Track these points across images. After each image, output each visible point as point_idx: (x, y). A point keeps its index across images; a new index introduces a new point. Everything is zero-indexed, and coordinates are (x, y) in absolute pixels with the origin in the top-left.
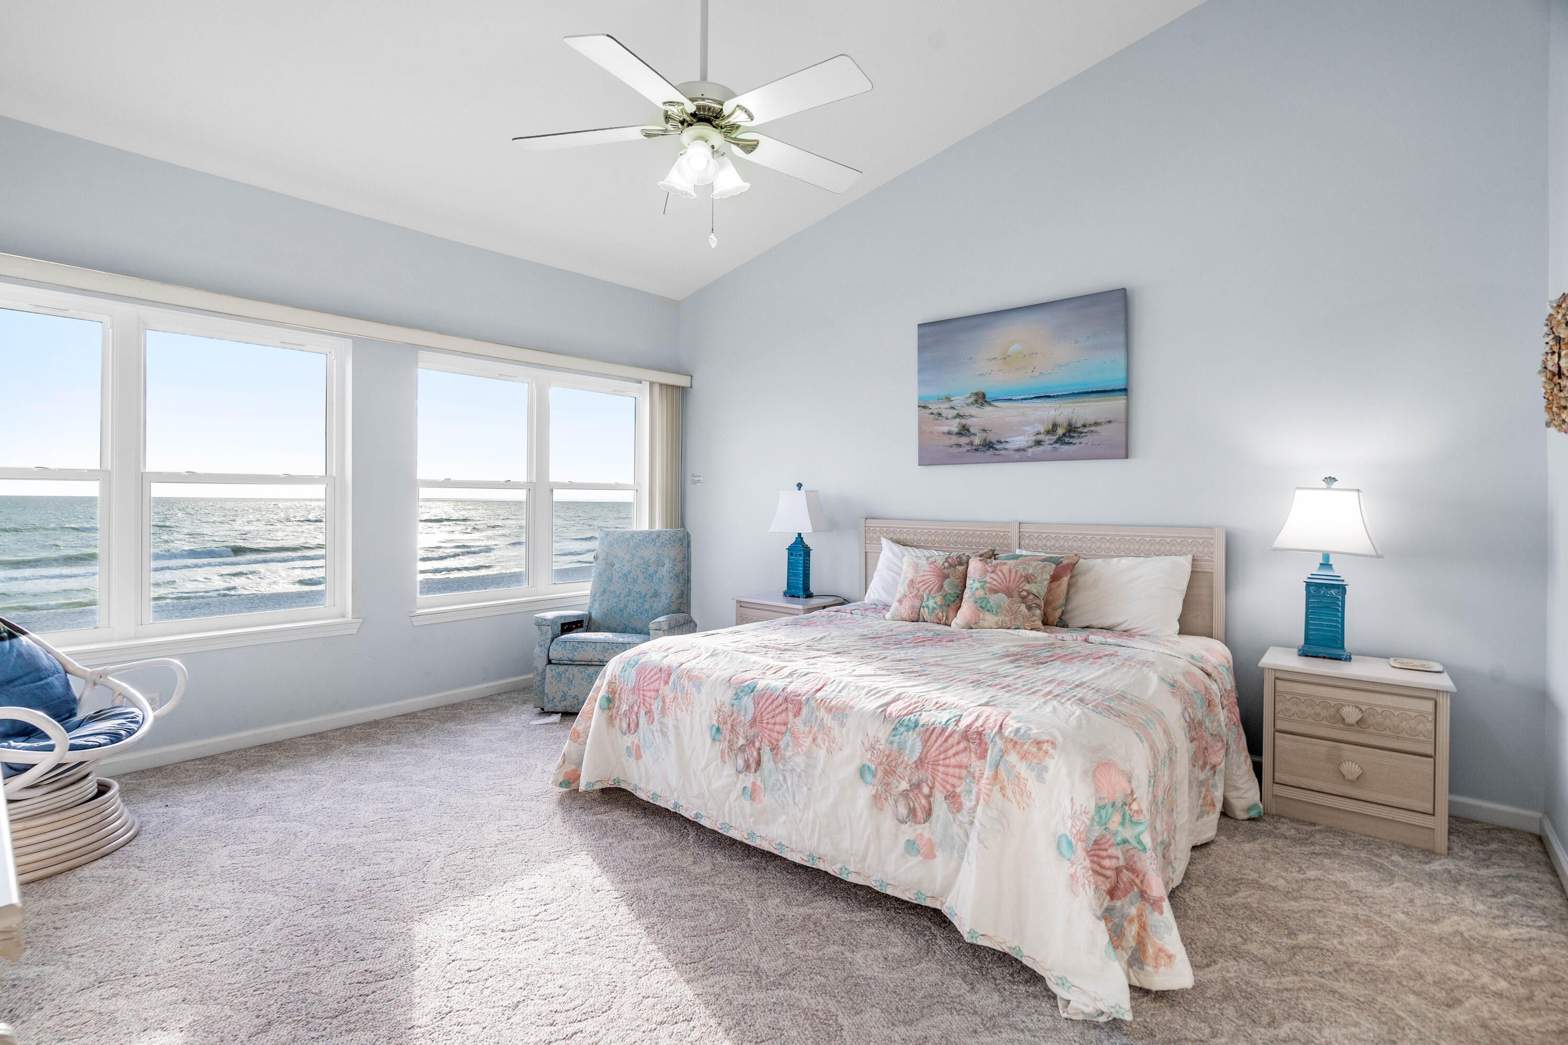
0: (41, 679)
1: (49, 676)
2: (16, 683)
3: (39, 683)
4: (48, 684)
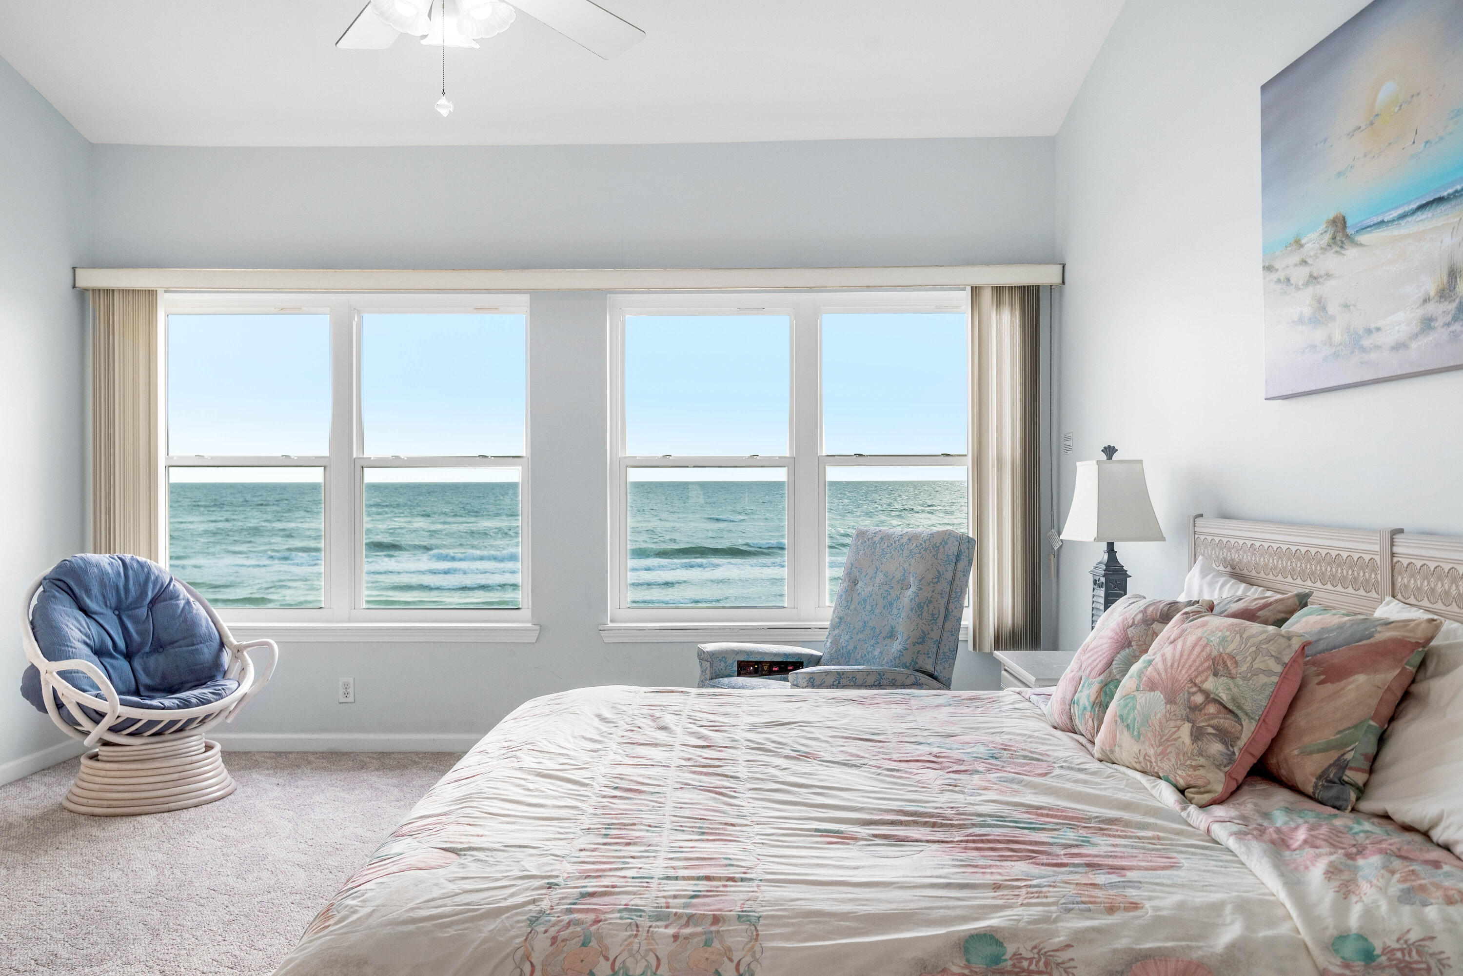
0: (193, 645)
1: (201, 643)
2: (175, 645)
3: (190, 648)
4: (196, 650)
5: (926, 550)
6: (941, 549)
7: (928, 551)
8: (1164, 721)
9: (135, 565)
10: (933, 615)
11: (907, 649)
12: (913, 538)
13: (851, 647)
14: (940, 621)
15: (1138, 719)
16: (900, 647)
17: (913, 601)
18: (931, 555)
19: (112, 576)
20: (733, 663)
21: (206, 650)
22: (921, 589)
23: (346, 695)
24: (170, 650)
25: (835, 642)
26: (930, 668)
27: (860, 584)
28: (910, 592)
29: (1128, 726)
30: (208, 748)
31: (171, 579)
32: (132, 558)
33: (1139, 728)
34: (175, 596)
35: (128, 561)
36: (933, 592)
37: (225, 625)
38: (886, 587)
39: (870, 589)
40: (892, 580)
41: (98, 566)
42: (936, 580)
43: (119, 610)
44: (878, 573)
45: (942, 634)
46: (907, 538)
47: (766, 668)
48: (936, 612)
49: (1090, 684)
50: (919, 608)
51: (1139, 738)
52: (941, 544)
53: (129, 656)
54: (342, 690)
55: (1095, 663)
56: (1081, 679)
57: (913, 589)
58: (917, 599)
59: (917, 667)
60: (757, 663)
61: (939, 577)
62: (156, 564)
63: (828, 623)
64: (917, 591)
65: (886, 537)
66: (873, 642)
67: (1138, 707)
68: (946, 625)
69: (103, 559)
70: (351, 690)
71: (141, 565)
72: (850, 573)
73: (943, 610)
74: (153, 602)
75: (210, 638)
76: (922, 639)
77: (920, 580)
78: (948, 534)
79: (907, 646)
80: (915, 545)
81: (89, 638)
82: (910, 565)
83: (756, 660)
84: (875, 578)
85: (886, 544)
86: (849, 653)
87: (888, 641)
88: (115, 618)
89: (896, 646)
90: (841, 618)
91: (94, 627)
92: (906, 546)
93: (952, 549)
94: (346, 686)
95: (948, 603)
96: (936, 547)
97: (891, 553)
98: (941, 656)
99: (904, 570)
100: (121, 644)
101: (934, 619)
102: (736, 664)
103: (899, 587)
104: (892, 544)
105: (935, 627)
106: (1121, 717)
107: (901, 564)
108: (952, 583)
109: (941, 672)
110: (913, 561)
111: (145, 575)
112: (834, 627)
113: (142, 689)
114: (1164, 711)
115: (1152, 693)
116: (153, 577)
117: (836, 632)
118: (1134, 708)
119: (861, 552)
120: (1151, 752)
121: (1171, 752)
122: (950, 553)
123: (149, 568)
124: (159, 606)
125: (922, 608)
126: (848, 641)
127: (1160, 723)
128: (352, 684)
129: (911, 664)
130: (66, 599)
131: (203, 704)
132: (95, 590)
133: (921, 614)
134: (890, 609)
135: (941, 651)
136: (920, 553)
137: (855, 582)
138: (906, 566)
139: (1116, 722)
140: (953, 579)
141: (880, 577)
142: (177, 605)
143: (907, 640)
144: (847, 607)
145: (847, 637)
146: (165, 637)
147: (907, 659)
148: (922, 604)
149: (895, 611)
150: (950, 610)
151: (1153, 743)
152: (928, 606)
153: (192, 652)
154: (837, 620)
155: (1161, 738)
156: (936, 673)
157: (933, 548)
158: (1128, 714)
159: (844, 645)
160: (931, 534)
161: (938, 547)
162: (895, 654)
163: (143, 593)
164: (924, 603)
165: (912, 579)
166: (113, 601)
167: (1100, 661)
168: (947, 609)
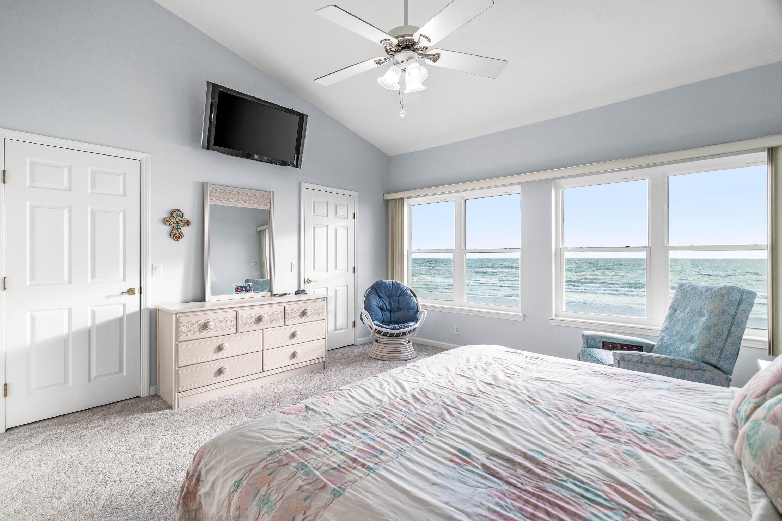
5: (715, 297)
6: (726, 297)
7: (717, 298)
8: (775, 452)
9: (396, 284)
10: (717, 333)
11: (699, 349)
12: (709, 289)
13: (669, 343)
14: (724, 337)
15: (758, 442)
16: (694, 348)
17: (705, 324)
18: (718, 300)
19: (388, 287)
20: (599, 342)
21: (412, 312)
22: (710, 318)
23: (457, 332)
24: (402, 311)
25: (662, 339)
26: (714, 362)
27: (678, 311)
28: (704, 319)
29: (750, 445)
30: (409, 342)
31: (406, 289)
32: (396, 282)
33: (756, 450)
34: (406, 294)
35: (394, 282)
36: (718, 320)
37: (420, 303)
38: (691, 315)
39: (682, 314)
40: (694, 311)
41: (385, 283)
42: (721, 314)
43: (389, 297)
44: (687, 306)
45: (725, 344)
46: (705, 289)
47: (619, 346)
48: (720, 331)
49: (749, 402)
50: (708, 328)
51: (756, 457)
52: (726, 294)
53: (390, 311)
54: (456, 330)
55: (757, 388)
56: (746, 396)
57: (706, 317)
58: (707, 323)
59: (705, 360)
60: (614, 343)
61: (723, 312)
62: (402, 283)
63: (661, 328)
64: (708, 319)
65: (694, 288)
66: (680, 342)
67: (760, 433)
68: (728, 340)
69: (387, 281)
70: (459, 330)
71: (398, 284)
72: (673, 305)
73: (726, 332)
74: (400, 295)
75: (414, 309)
76: (710, 345)
77: (710, 313)
78: (733, 288)
79: (699, 348)
80: (709, 293)
81: (378, 304)
82: (705, 304)
83: (613, 342)
84: (685, 309)
85: (693, 292)
86: (667, 346)
87: (688, 343)
88: (388, 299)
89: (692, 347)
90: (666, 328)
91: (381, 302)
92: (704, 294)
93: (736, 297)
94: (457, 328)
95: (731, 327)
96: (722, 295)
97: (695, 297)
98: (723, 356)
99: (702, 307)
100: (389, 307)
101: (718, 335)
102: (601, 342)
103: (698, 315)
104: (696, 292)
105: (719, 340)
106: (748, 435)
107: (700, 303)
108: (734, 316)
109: (723, 365)
110: (707, 302)
111: (397, 287)
112: (662, 331)
113: (392, 322)
114: (777, 444)
115: (773, 426)
116: (400, 288)
117: (663, 334)
118: (757, 433)
119: (679, 295)
120: (762, 473)
121: (775, 480)
122: (734, 299)
123: (400, 285)
124: (401, 297)
125: (711, 328)
126: (668, 340)
127: (772, 453)
128: (459, 328)
129: (700, 358)
130: (375, 293)
131: (400, 329)
132: (383, 291)
133: (710, 332)
134: (692, 327)
135: (724, 354)
136: (711, 298)
137: (676, 310)
138: (703, 304)
139: (744, 438)
140: (736, 314)
141: (688, 309)
142: (406, 297)
143: (699, 344)
144: (670, 322)
145: (668, 338)
146: (401, 306)
147: (699, 355)
148: (710, 326)
149: (695, 328)
150: (732, 332)
151: (764, 466)
152: (714, 328)
153: (407, 312)
154: (664, 328)
155: (770, 465)
156: (719, 366)
157: (720, 296)
158: (752, 436)
159: (666, 341)
160: (720, 288)
161: (724, 296)
162: (691, 351)
163: (397, 293)
164: (712, 326)
165: (706, 312)
166: (388, 294)
167: (760, 388)
168: (729, 331)
